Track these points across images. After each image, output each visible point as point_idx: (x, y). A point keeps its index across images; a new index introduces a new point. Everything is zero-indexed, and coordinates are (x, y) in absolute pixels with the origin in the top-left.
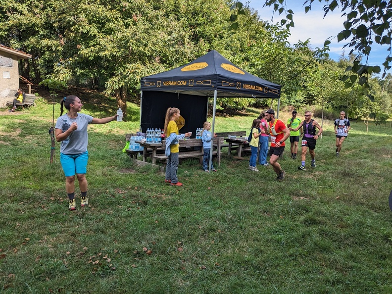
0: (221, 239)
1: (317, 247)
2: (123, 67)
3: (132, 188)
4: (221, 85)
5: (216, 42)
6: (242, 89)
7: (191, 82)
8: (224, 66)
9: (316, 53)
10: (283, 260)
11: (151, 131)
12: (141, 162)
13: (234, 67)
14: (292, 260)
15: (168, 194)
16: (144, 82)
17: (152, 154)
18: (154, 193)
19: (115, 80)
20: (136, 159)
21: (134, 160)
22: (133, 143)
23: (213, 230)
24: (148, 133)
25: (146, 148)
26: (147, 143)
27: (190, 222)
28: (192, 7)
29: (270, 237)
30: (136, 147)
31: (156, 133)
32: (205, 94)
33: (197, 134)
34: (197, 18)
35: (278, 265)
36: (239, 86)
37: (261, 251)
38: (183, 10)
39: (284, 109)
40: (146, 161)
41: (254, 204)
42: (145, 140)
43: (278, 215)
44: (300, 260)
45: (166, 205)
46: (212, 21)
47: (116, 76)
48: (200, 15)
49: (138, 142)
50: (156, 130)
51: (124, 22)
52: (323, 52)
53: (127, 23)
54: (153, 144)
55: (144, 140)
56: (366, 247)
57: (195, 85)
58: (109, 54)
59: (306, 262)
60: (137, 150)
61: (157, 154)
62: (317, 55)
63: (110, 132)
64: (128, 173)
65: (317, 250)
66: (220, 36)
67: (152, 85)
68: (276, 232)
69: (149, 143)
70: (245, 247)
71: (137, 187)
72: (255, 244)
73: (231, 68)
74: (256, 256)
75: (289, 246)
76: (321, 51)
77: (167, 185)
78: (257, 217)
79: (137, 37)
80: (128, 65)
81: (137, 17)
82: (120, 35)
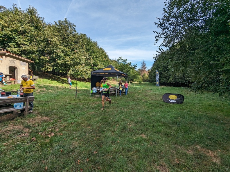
12: (97, 96)
16: (92, 73)
21: (94, 95)
52: (135, 66)
57: (111, 74)
67: (95, 74)
80: (75, 66)
81: (76, 51)
82: (72, 57)
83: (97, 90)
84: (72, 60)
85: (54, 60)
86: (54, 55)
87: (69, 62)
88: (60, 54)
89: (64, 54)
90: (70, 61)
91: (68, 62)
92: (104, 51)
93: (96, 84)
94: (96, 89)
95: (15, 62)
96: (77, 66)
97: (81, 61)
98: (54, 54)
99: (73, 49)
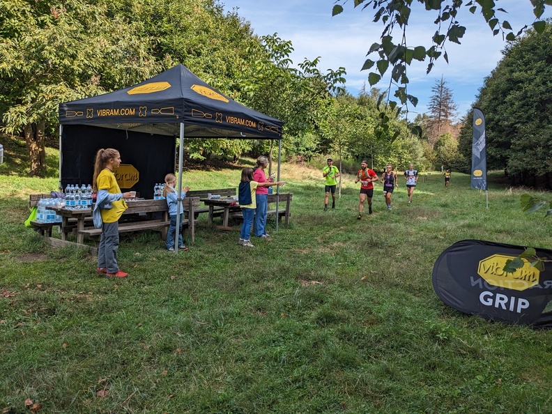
0: (181, 364)
1: (335, 361)
2: (35, 90)
3: (33, 286)
4: (191, 116)
5: (190, 60)
6: (224, 123)
7: (143, 110)
8: (197, 88)
9: (329, 77)
10: (282, 391)
11: (73, 188)
12: (58, 242)
13: (212, 92)
14: (298, 388)
15: (99, 292)
16: (64, 111)
17: (76, 227)
18: (73, 293)
19: (22, 110)
20: (50, 236)
21: (46, 238)
22: (43, 209)
23: (167, 350)
24: (68, 192)
25: (67, 218)
26: (66, 208)
27: (129, 338)
28: (153, 7)
29: (263, 352)
30: (48, 217)
31: (83, 192)
32: (171, 132)
33: (156, 193)
34: (159, 24)
35: (273, 402)
36: (219, 119)
37: (247, 380)
38: (137, 9)
39: (292, 160)
40: (67, 239)
41: (241, 297)
42: (63, 204)
43: (278, 314)
44: (310, 387)
45: (90, 312)
46: (184, 29)
47: (23, 105)
48: (165, 19)
49: (51, 209)
50: (84, 187)
51: (37, 20)
52: (338, 77)
53: (42, 21)
54: (77, 209)
55: (61, 204)
56: (407, 352)
57: (149, 114)
58: (10, 68)
59: (319, 389)
60: (50, 221)
61: (85, 226)
62: (330, 79)
63: (13, 195)
64: (32, 260)
65: (337, 366)
66: (196, 52)
67: (78, 115)
68: (274, 342)
69: (70, 209)
70: (221, 374)
71: (43, 284)
72: (238, 368)
73: (207, 92)
74: (238, 389)
75: (293, 363)
76: (336, 75)
77: (101, 276)
78: (245, 320)
79: (58, 43)
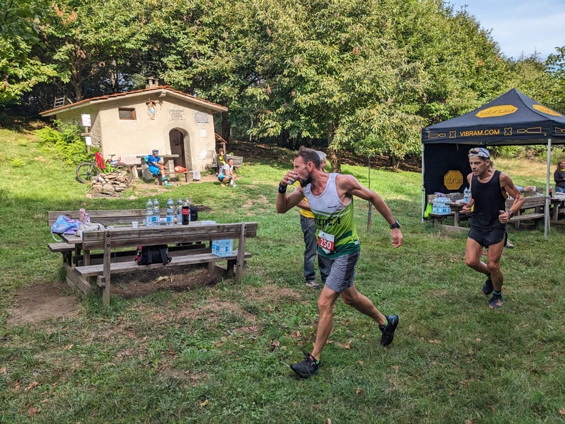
4: (554, 133)
7: (508, 131)
8: (535, 107)
12: (451, 228)
16: (427, 134)
51: (339, 58)
53: (343, 58)
57: (515, 133)
58: (338, 100)
67: (440, 136)
73: (545, 110)
80: (358, 112)
81: (357, 48)
82: (346, 75)
83: (452, 207)
84: (347, 87)
85: (286, 95)
86: (285, 76)
87: (335, 98)
88: (304, 69)
89: (317, 70)
90: (339, 91)
91: (331, 96)
92: (478, 26)
93: (446, 177)
94: (448, 200)
95: (181, 116)
96: (365, 111)
97: (378, 86)
98: (286, 72)
99: (346, 44)
